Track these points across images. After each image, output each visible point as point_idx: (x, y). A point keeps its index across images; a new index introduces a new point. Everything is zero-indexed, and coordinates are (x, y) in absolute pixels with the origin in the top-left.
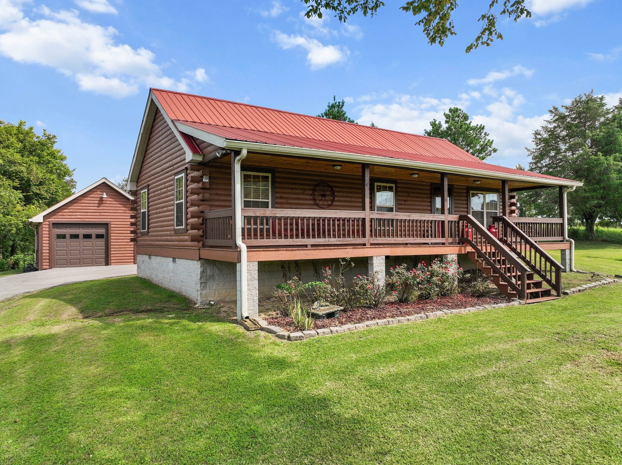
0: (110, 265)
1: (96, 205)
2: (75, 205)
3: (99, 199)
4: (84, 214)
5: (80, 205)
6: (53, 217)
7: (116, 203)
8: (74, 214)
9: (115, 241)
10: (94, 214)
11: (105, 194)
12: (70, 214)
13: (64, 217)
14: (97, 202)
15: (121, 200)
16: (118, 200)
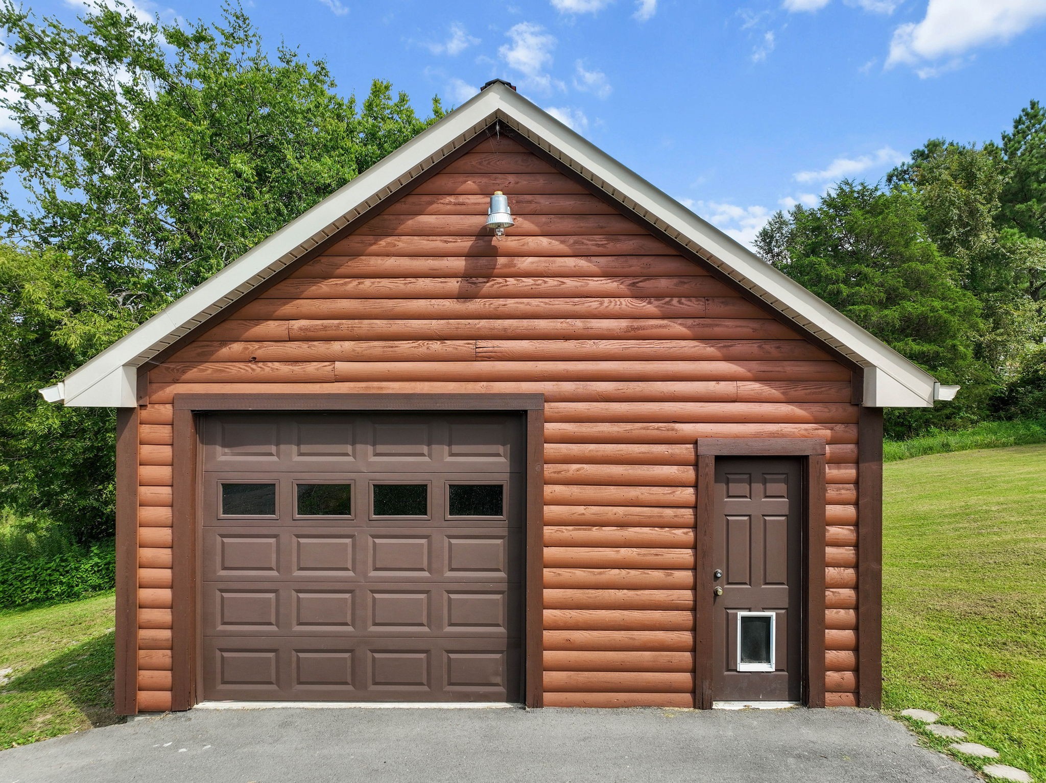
0: (538, 704)
1: (453, 284)
2: (325, 287)
3: (466, 244)
4: (377, 347)
5: (352, 285)
6: (193, 373)
7: (582, 264)
8: (320, 348)
9: (568, 533)
10: (436, 346)
11: (500, 199)
12: (293, 348)
13: (257, 369)
14: (459, 264)
15: (611, 247)
16: (590, 244)
